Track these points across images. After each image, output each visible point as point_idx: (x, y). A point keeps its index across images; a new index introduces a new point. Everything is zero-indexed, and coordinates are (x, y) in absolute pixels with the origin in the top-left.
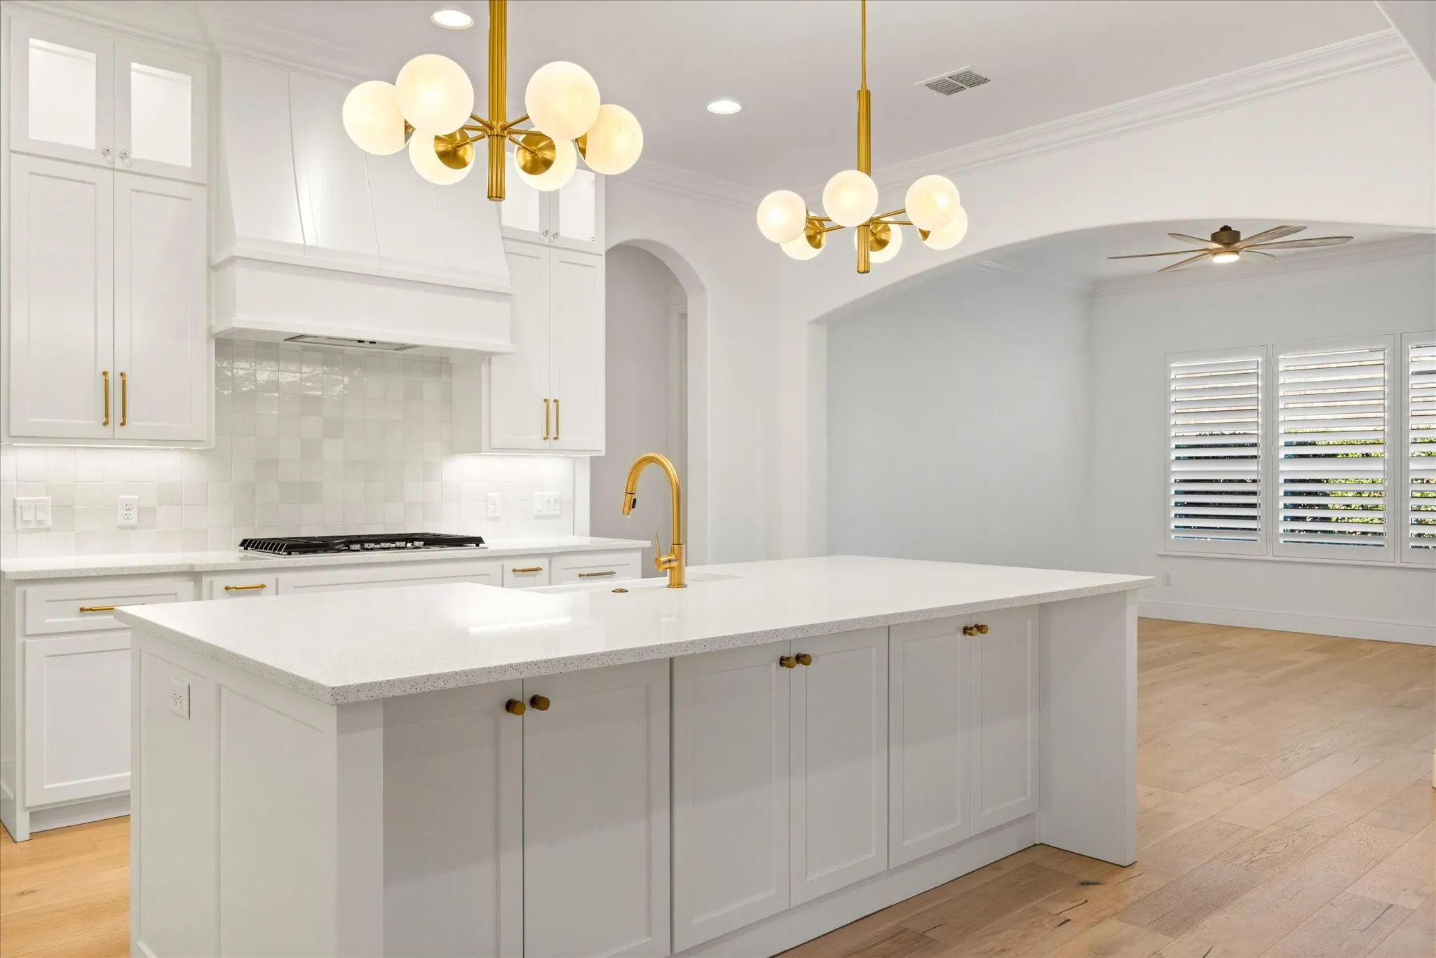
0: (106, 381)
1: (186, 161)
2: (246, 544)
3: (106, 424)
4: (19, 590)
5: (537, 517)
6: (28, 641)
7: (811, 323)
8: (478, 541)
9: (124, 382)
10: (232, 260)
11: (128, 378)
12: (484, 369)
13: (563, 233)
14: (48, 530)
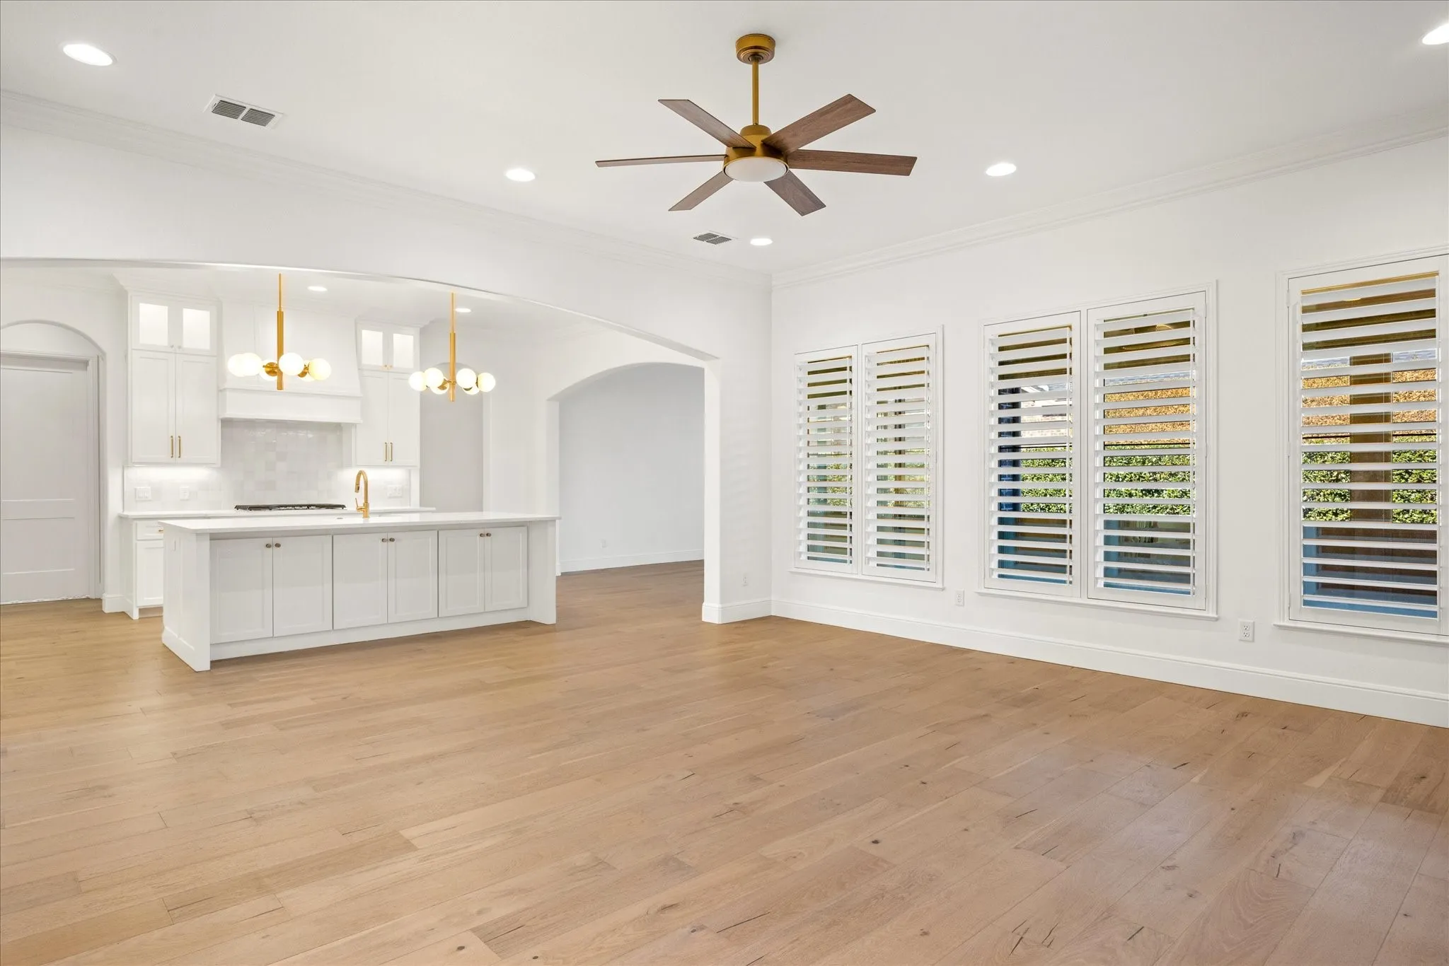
0: (172, 440)
1: (208, 347)
2: (237, 507)
3: (172, 457)
4: (135, 522)
5: (390, 498)
6: (138, 542)
7: (549, 400)
8: (343, 507)
9: (180, 440)
10: (225, 389)
11: (181, 439)
12: (353, 430)
13: (395, 365)
14: (150, 501)
